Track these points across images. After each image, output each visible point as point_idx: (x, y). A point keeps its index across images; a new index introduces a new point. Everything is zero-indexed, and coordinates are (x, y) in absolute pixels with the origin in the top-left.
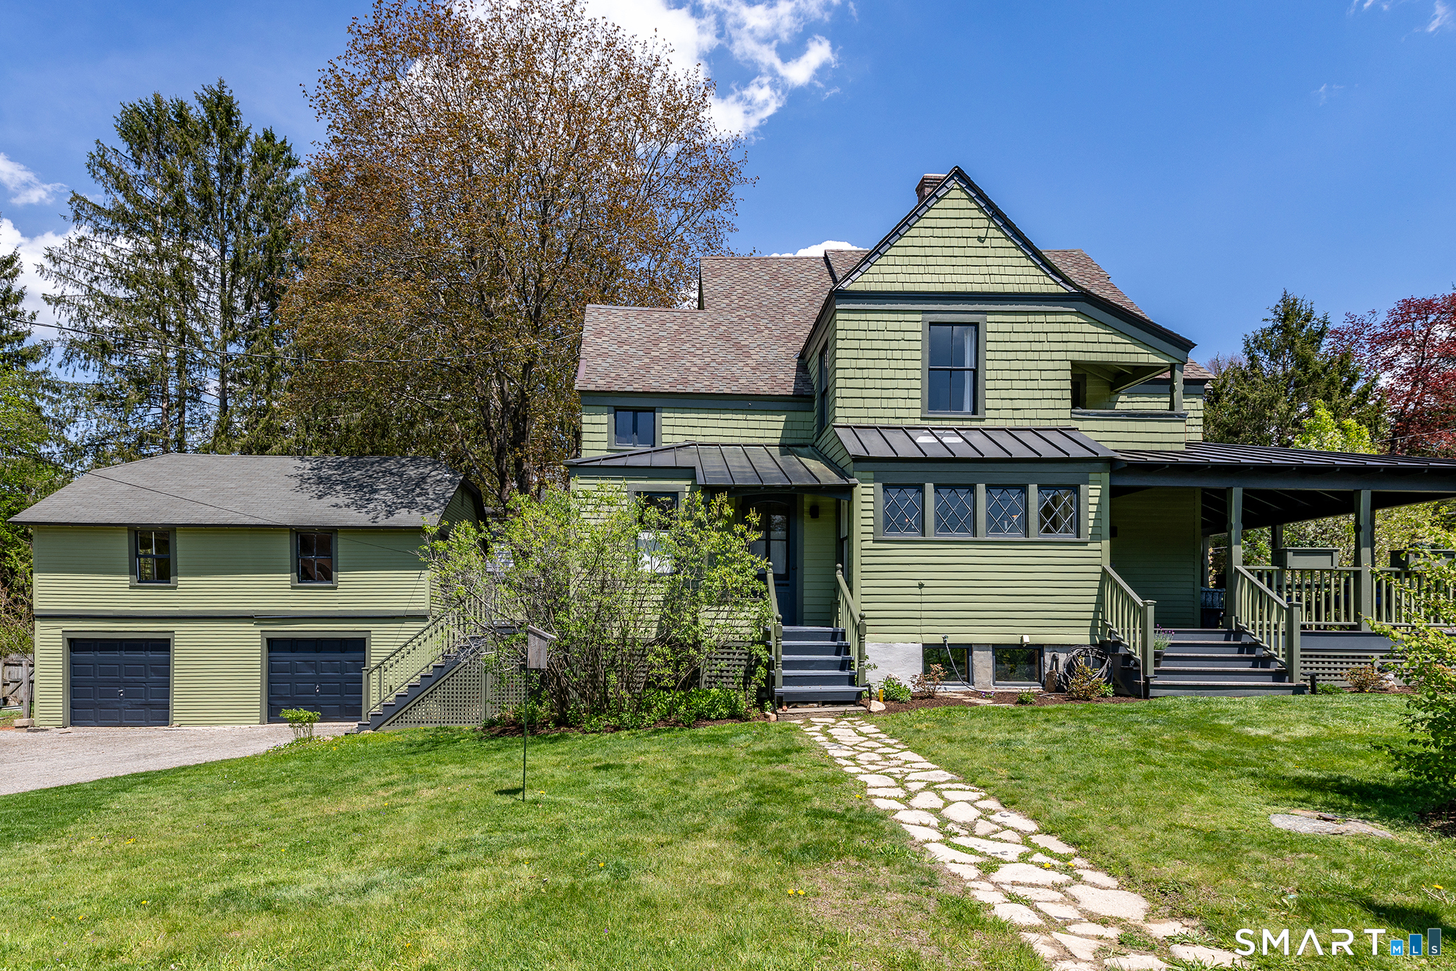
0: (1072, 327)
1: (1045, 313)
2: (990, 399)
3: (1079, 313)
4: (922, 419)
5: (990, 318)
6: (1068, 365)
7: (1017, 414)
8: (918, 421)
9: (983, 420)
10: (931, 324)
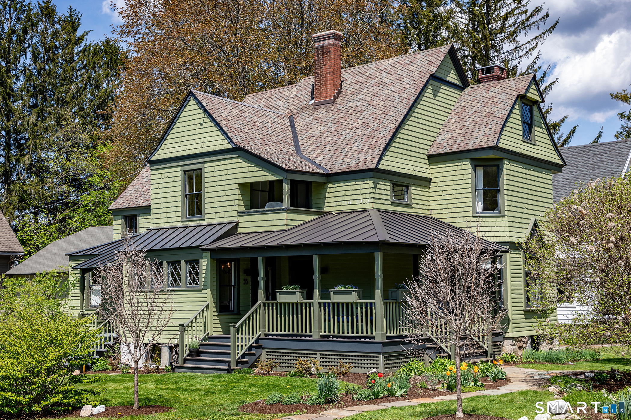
0: (238, 165)
1: (227, 159)
2: (207, 209)
3: (239, 157)
4: (182, 222)
5: (206, 165)
6: (237, 186)
7: (217, 215)
8: (180, 223)
9: (204, 220)
10: (185, 172)
